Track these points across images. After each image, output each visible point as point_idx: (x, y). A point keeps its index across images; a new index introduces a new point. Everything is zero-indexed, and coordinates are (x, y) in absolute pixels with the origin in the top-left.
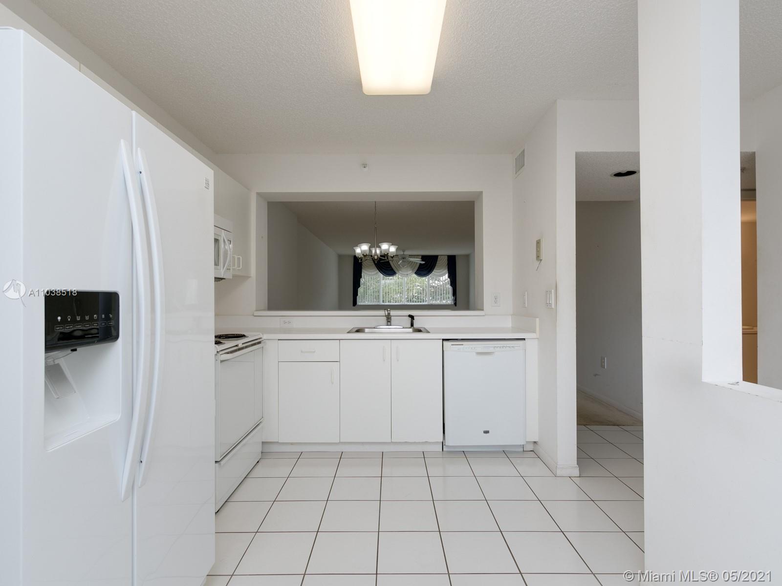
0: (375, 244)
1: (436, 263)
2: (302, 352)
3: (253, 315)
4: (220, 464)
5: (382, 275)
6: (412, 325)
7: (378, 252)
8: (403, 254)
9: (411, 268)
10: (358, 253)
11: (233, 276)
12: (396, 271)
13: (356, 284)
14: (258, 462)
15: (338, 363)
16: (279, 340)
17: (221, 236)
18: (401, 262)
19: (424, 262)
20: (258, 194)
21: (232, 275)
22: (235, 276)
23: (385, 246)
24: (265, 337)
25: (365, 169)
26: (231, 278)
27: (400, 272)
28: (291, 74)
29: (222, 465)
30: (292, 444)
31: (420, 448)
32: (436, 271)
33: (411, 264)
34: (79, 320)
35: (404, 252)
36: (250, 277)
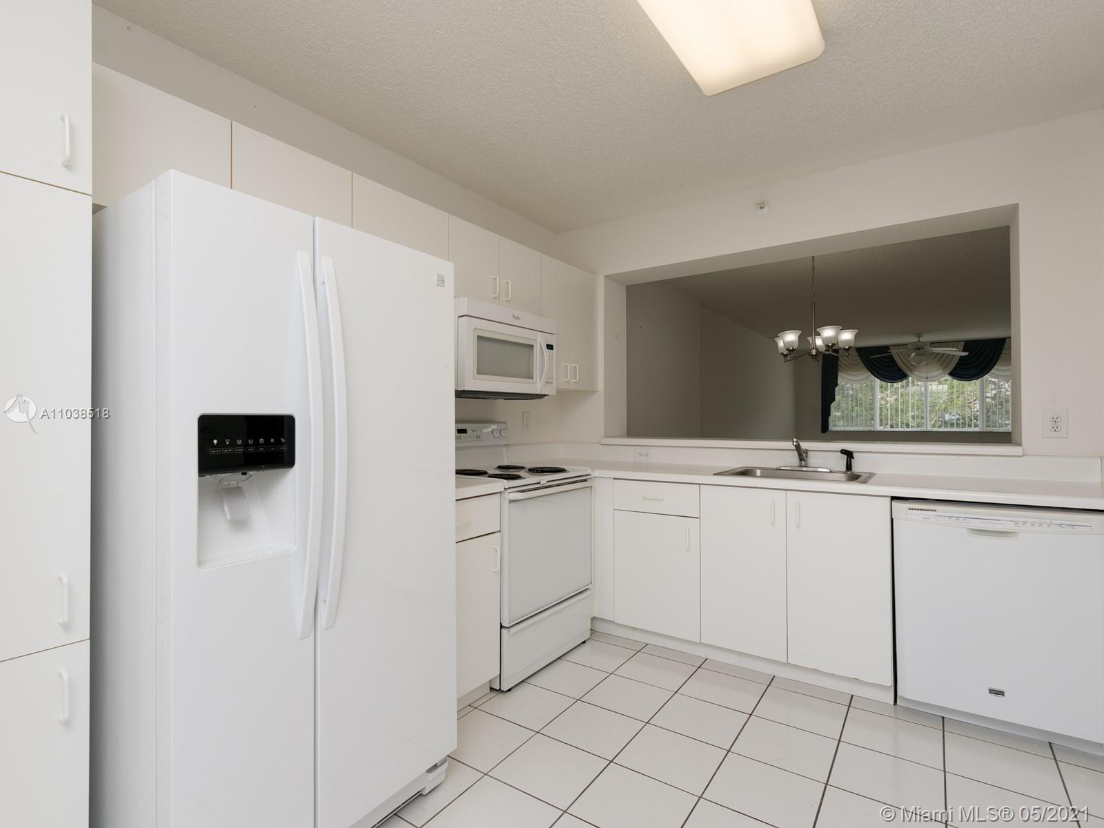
0: (808, 330)
1: (1000, 353)
2: (644, 499)
3: (600, 443)
4: (509, 631)
5: (878, 382)
6: (849, 467)
7: (819, 342)
8: (919, 341)
9: (941, 365)
10: (821, 346)
11: (557, 392)
12: (908, 373)
13: (828, 397)
14: (584, 642)
15: (698, 520)
16: (615, 479)
17: (536, 340)
18: (914, 354)
19: (967, 354)
20: (607, 277)
21: (555, 391)
22: (560, 392)
23: (828, 332)
24: (596, 473)
25: (766, 210)
26: (555, 394)
27: (916, 373)
28: (597, 103)
29: (511, 633)
30: (634, 629)
31: (849, 689)
32: (999, 368)
33: (941, 360)
34: (240, 443)
35: (919, 337)
36: (597, 391)
